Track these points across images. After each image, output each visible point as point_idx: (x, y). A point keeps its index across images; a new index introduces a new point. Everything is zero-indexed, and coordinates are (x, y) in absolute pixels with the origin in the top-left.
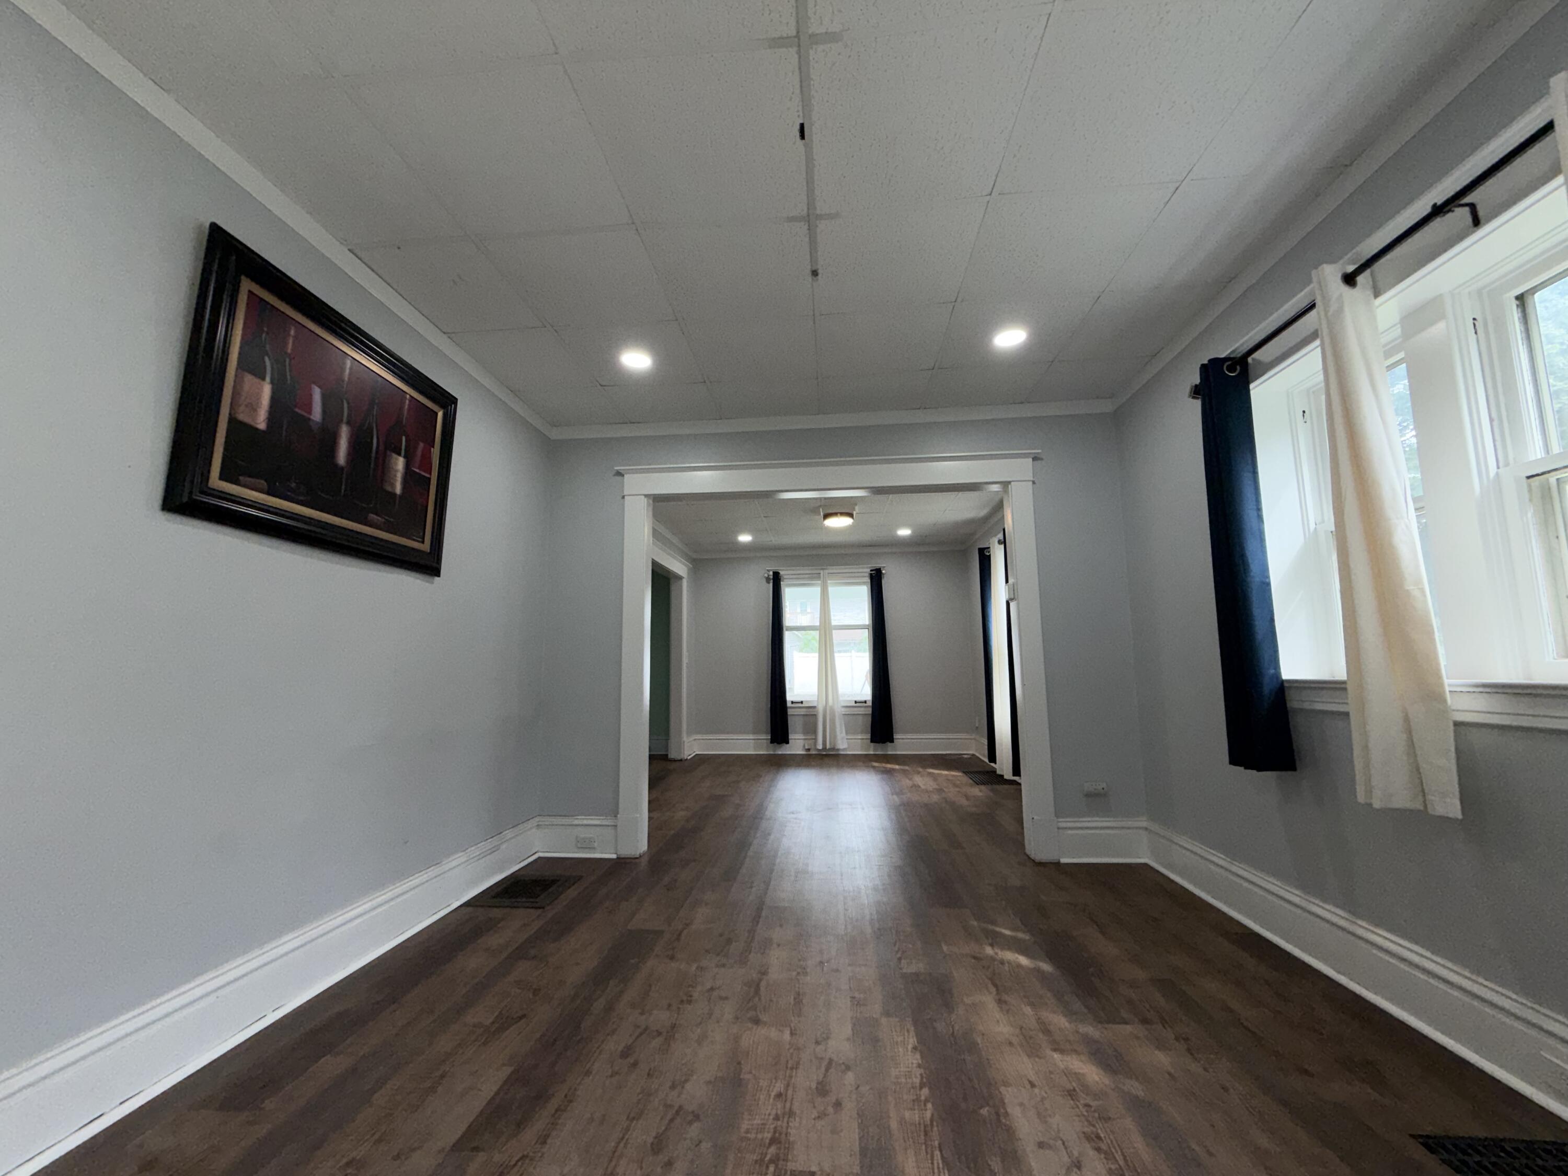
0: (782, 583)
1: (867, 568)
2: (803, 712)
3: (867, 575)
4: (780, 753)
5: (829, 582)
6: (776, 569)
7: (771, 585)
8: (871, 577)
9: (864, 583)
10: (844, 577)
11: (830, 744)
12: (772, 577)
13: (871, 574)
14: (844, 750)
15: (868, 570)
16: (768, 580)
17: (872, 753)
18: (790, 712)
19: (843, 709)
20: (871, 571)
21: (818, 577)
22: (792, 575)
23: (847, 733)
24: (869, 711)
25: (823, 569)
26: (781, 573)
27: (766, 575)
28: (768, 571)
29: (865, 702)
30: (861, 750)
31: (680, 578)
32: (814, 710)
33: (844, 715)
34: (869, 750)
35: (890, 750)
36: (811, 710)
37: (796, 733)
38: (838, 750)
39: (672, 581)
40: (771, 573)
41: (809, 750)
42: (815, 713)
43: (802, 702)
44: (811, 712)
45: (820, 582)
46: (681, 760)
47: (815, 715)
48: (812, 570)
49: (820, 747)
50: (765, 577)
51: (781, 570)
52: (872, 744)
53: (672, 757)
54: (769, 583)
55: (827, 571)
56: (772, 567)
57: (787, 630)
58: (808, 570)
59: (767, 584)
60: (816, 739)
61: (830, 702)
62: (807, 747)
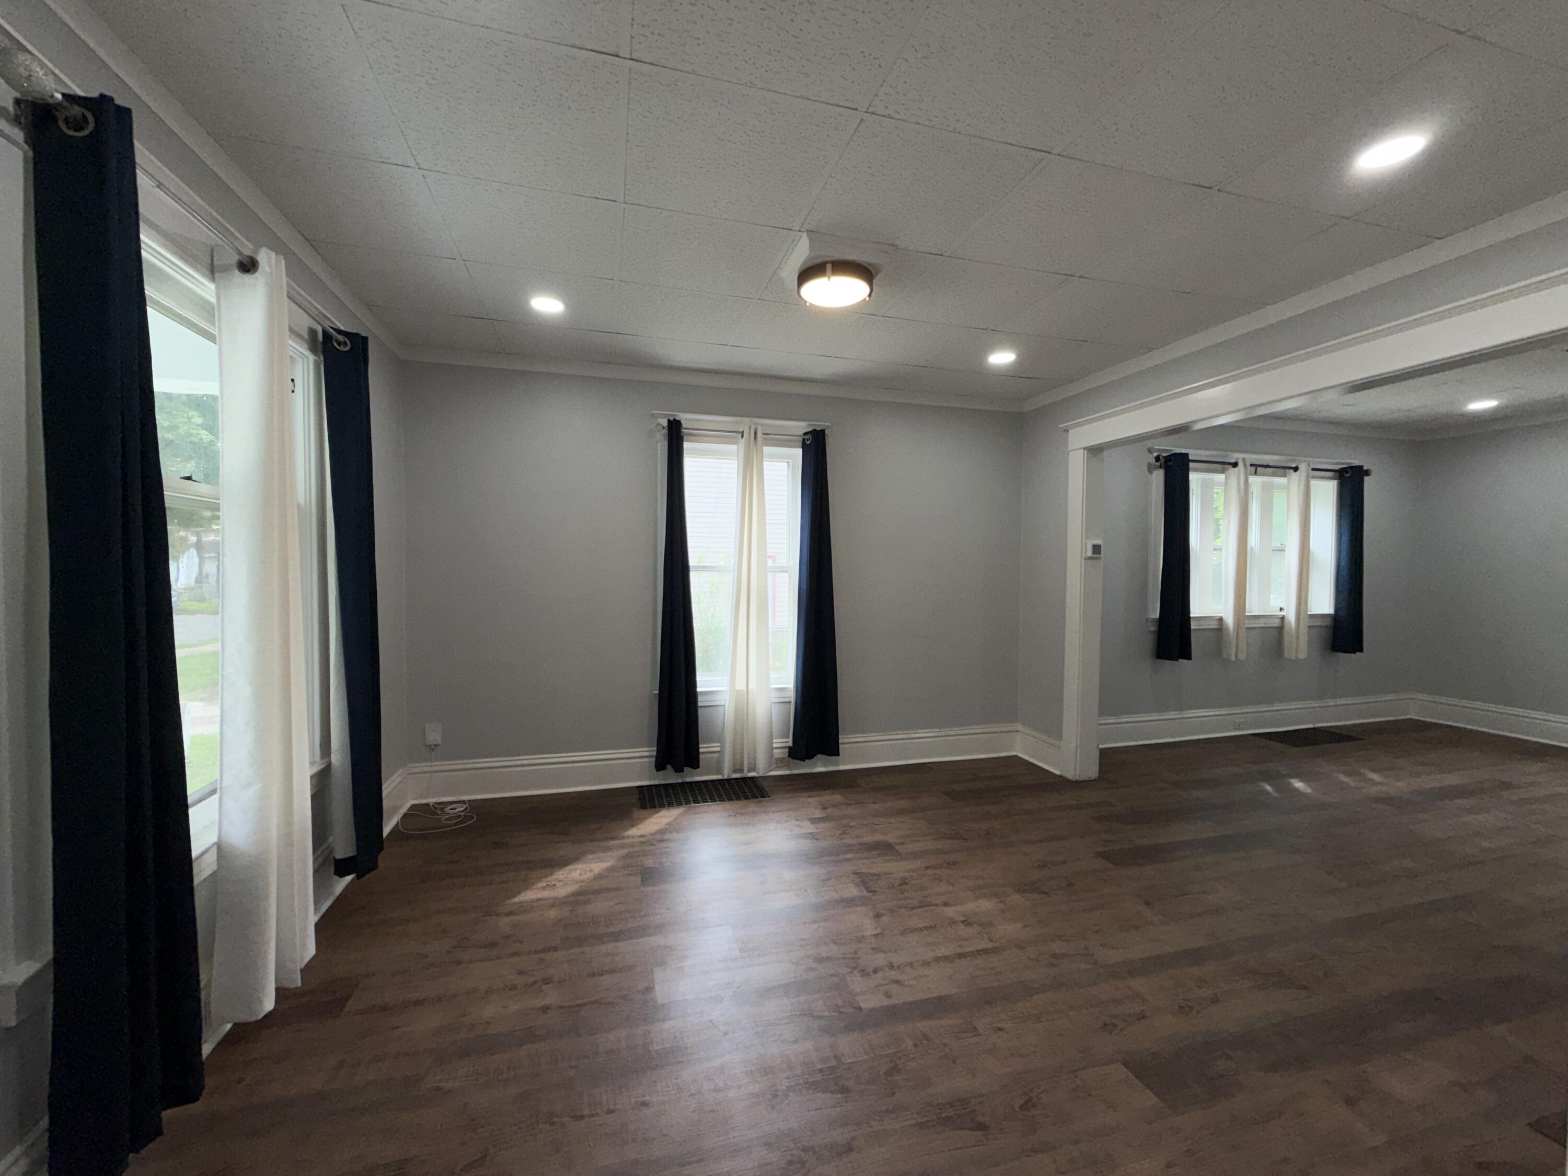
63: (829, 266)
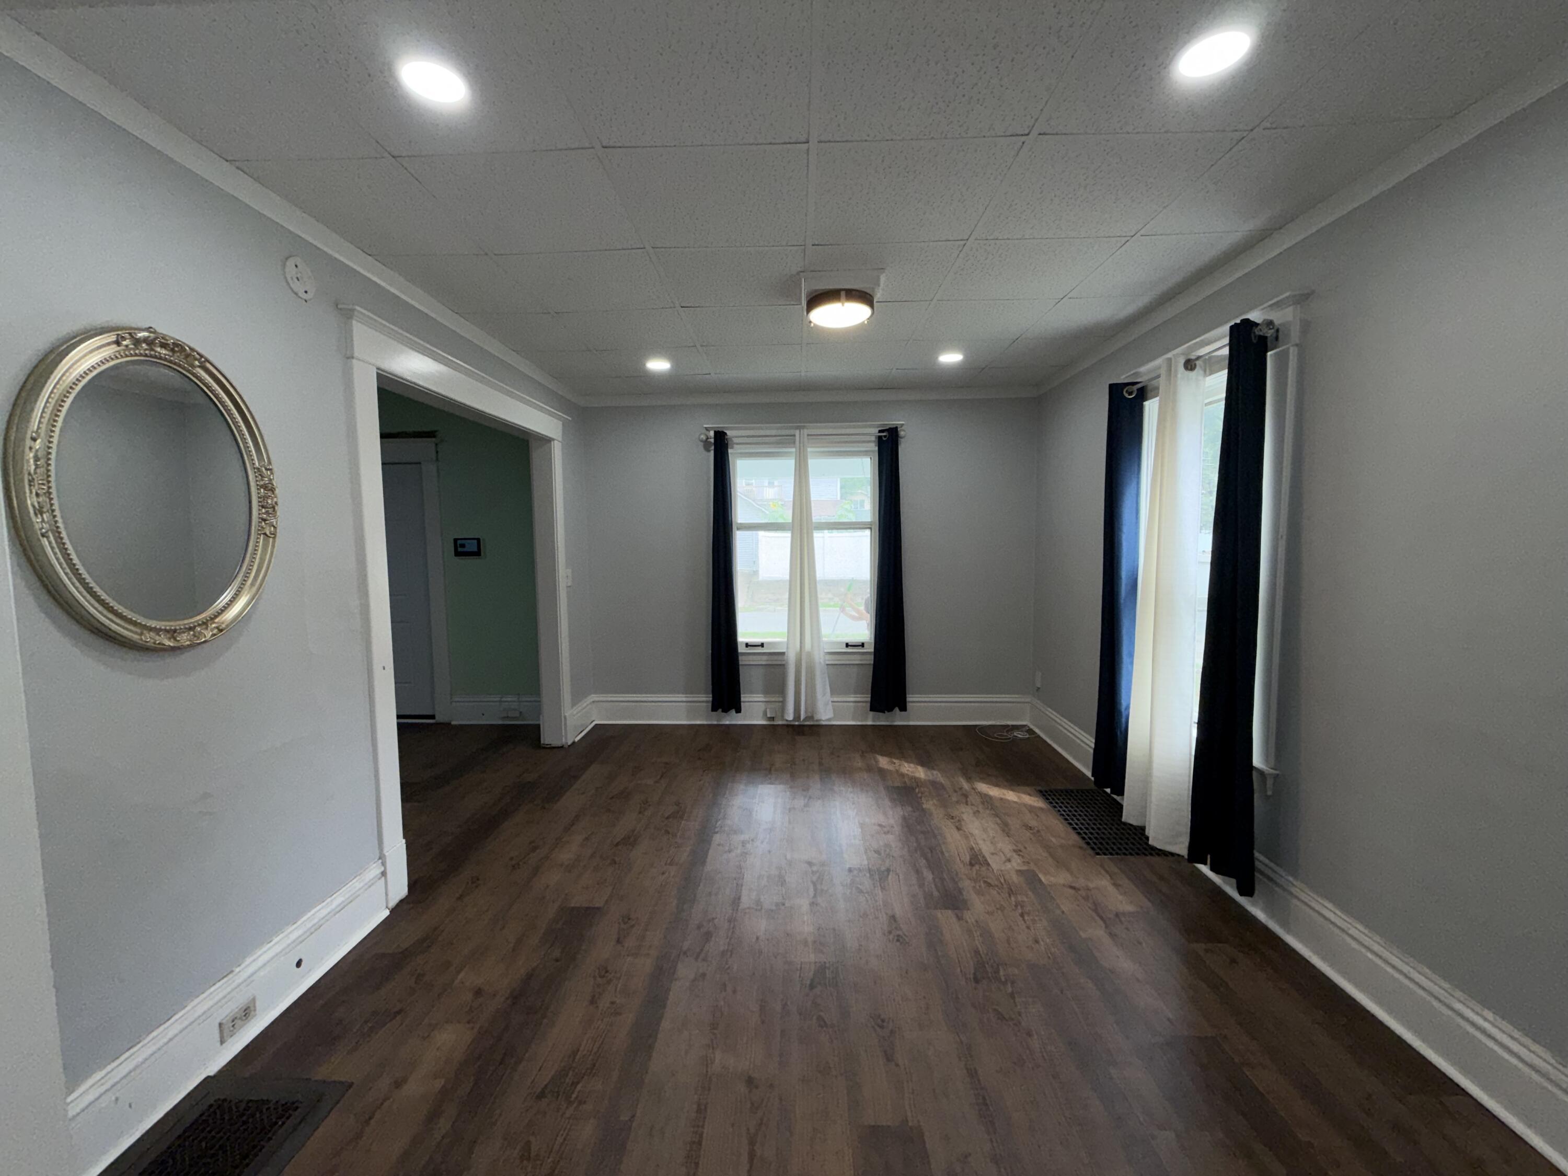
0: (730, 451)
1: (870, 426)
2: (763, 660)
3: (873, 438)
4: (727, 723)
5: (809, 450)
6: (719, 426)
7: (712, 453)
8: (880, 441)
9: (865, 453)
10: (832, 442)
11: (806, 712)
12: (712, 440)
13: (880, 438)
14: (829, 720)
15: (875, 431)
16: (706, 443)
17: (870, 723)
18: (742, 660)
19: (828, 657)
20: (880, 431)
21: (787, 441)
22: (748, 437)
23: (833, 692)
24: (870, 660)
25: (799, 428)
26: (729, 433)
27: (703, 437)
28: (707, 429)
29: (863, 645)
30: (853, 719)
31: (546, 441)
32: (780, 657)
33: (827, 665)
34: (866, 719)
35: (898, 719)
36: (776, 657)
37: (752, 692)
38: (820, 720)
39: (533, 444)
40: (712, 434)
41: (772, 719)
42: (783, 663)
43: (762, 645)
44: (776, 661)
45: (794, 450)
46: (562, 747)
47: (784, 665)
48: (781, 428)
49: (790, 716)
50: (702, 441)
51: (728, 428)
52: (872, 713)
53: (547, 742)
54: (709, 451)
55: (806, 432)
56: (709, 424)
57: (738, 529)
58: (778, 429)
59: (705, 453)
60: (783, 703)
61: (808, 646)
62: (769, 716)
63: (843, 293)
